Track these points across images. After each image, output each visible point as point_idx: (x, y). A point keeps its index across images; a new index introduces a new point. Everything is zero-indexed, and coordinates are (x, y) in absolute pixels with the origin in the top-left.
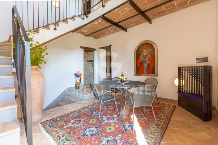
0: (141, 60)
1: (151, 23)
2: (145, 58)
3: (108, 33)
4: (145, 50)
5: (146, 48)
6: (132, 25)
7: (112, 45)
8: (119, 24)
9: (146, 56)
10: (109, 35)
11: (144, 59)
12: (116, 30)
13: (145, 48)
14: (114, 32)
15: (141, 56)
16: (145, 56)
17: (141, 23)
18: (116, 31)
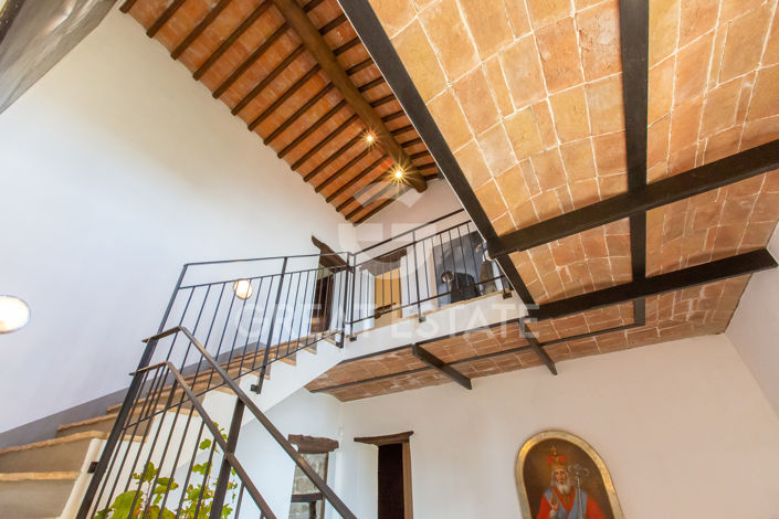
0: (552, 513)
1: (554, 372)
2: (568, 508)
3: (396, 386)
4: (558, 470)
5: (561, 464)
6: (491, 369)
7: (411, 433)
8: (452, 366)
9: (571, 494)
10: (399, 390)
11: (563, 509)
12: (431, 378)
13: (557, 459)
14: (423, 385)
15: (549, 496)
16: (565, 494)
17: (519, 367)
18: (430, 381)
